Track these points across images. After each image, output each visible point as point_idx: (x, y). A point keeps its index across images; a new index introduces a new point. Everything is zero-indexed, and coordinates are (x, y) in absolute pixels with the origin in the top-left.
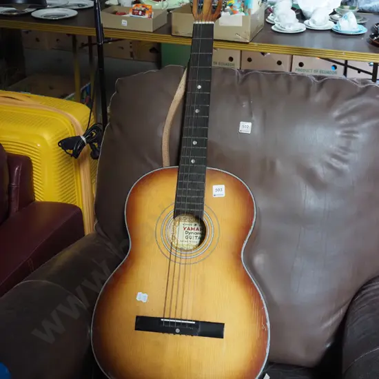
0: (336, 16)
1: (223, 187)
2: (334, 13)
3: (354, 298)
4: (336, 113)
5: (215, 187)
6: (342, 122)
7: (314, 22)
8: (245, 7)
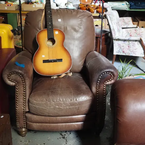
0: (67, 5)
1: (57, 32)
2: (66, 4)
3: (87, 56)
4: (78, 16)
5: (56, 32)
6: (80, 18)
7: (61, 6)
8: (42, 3)
